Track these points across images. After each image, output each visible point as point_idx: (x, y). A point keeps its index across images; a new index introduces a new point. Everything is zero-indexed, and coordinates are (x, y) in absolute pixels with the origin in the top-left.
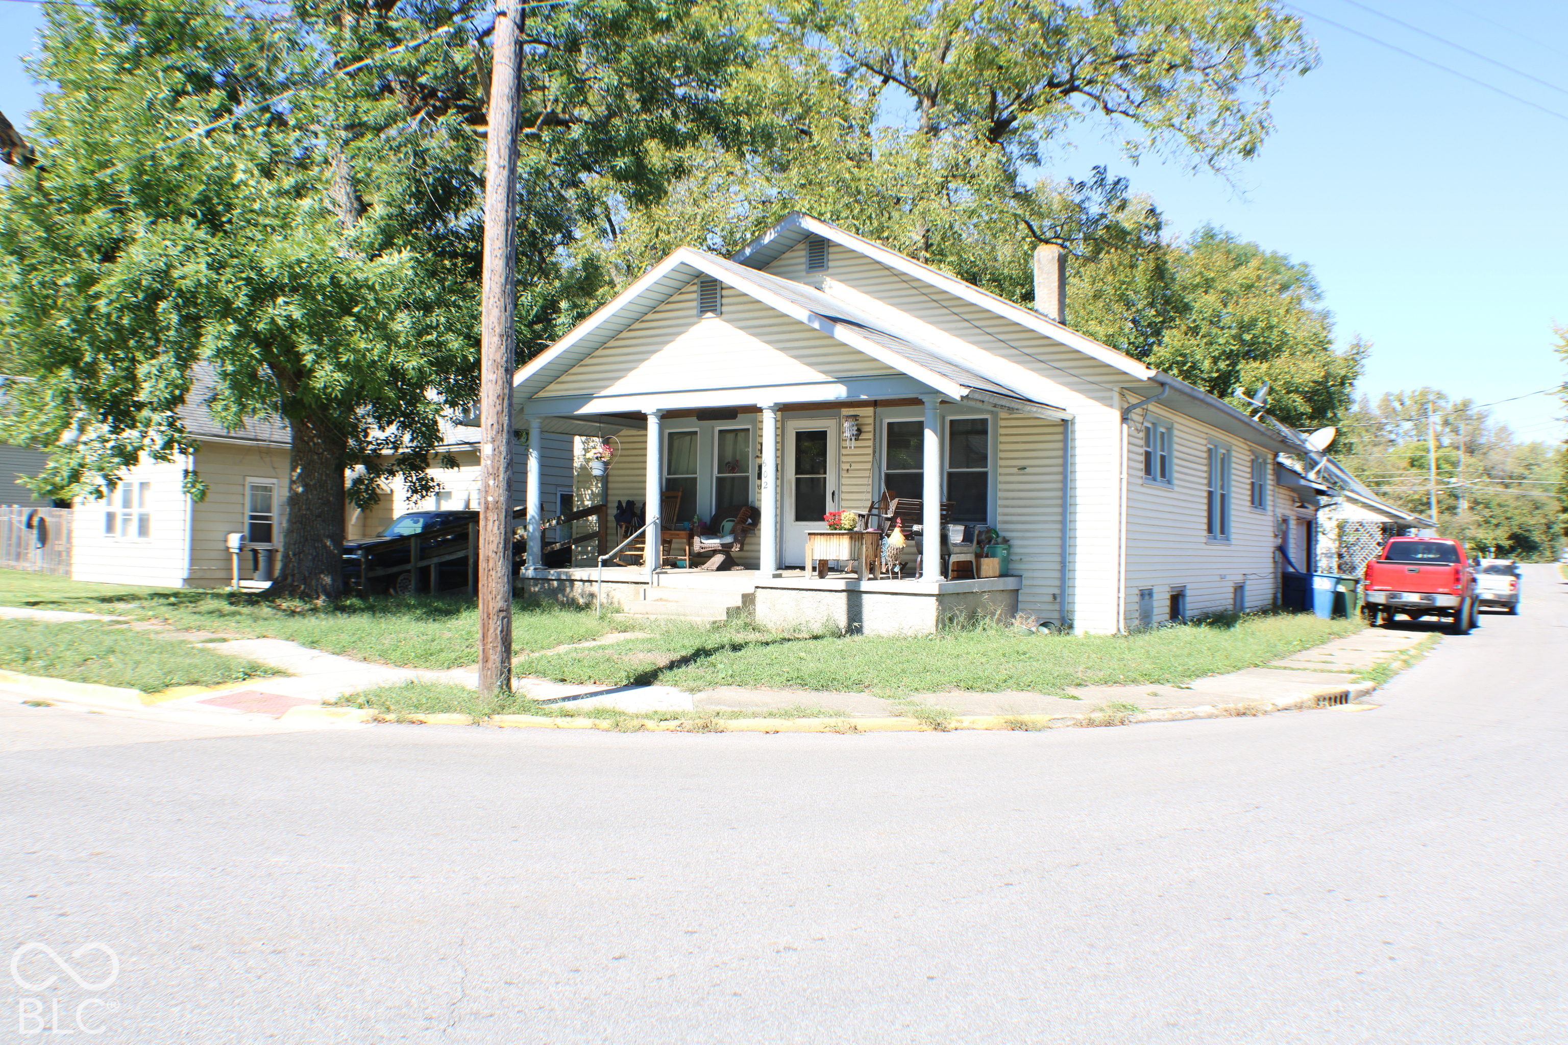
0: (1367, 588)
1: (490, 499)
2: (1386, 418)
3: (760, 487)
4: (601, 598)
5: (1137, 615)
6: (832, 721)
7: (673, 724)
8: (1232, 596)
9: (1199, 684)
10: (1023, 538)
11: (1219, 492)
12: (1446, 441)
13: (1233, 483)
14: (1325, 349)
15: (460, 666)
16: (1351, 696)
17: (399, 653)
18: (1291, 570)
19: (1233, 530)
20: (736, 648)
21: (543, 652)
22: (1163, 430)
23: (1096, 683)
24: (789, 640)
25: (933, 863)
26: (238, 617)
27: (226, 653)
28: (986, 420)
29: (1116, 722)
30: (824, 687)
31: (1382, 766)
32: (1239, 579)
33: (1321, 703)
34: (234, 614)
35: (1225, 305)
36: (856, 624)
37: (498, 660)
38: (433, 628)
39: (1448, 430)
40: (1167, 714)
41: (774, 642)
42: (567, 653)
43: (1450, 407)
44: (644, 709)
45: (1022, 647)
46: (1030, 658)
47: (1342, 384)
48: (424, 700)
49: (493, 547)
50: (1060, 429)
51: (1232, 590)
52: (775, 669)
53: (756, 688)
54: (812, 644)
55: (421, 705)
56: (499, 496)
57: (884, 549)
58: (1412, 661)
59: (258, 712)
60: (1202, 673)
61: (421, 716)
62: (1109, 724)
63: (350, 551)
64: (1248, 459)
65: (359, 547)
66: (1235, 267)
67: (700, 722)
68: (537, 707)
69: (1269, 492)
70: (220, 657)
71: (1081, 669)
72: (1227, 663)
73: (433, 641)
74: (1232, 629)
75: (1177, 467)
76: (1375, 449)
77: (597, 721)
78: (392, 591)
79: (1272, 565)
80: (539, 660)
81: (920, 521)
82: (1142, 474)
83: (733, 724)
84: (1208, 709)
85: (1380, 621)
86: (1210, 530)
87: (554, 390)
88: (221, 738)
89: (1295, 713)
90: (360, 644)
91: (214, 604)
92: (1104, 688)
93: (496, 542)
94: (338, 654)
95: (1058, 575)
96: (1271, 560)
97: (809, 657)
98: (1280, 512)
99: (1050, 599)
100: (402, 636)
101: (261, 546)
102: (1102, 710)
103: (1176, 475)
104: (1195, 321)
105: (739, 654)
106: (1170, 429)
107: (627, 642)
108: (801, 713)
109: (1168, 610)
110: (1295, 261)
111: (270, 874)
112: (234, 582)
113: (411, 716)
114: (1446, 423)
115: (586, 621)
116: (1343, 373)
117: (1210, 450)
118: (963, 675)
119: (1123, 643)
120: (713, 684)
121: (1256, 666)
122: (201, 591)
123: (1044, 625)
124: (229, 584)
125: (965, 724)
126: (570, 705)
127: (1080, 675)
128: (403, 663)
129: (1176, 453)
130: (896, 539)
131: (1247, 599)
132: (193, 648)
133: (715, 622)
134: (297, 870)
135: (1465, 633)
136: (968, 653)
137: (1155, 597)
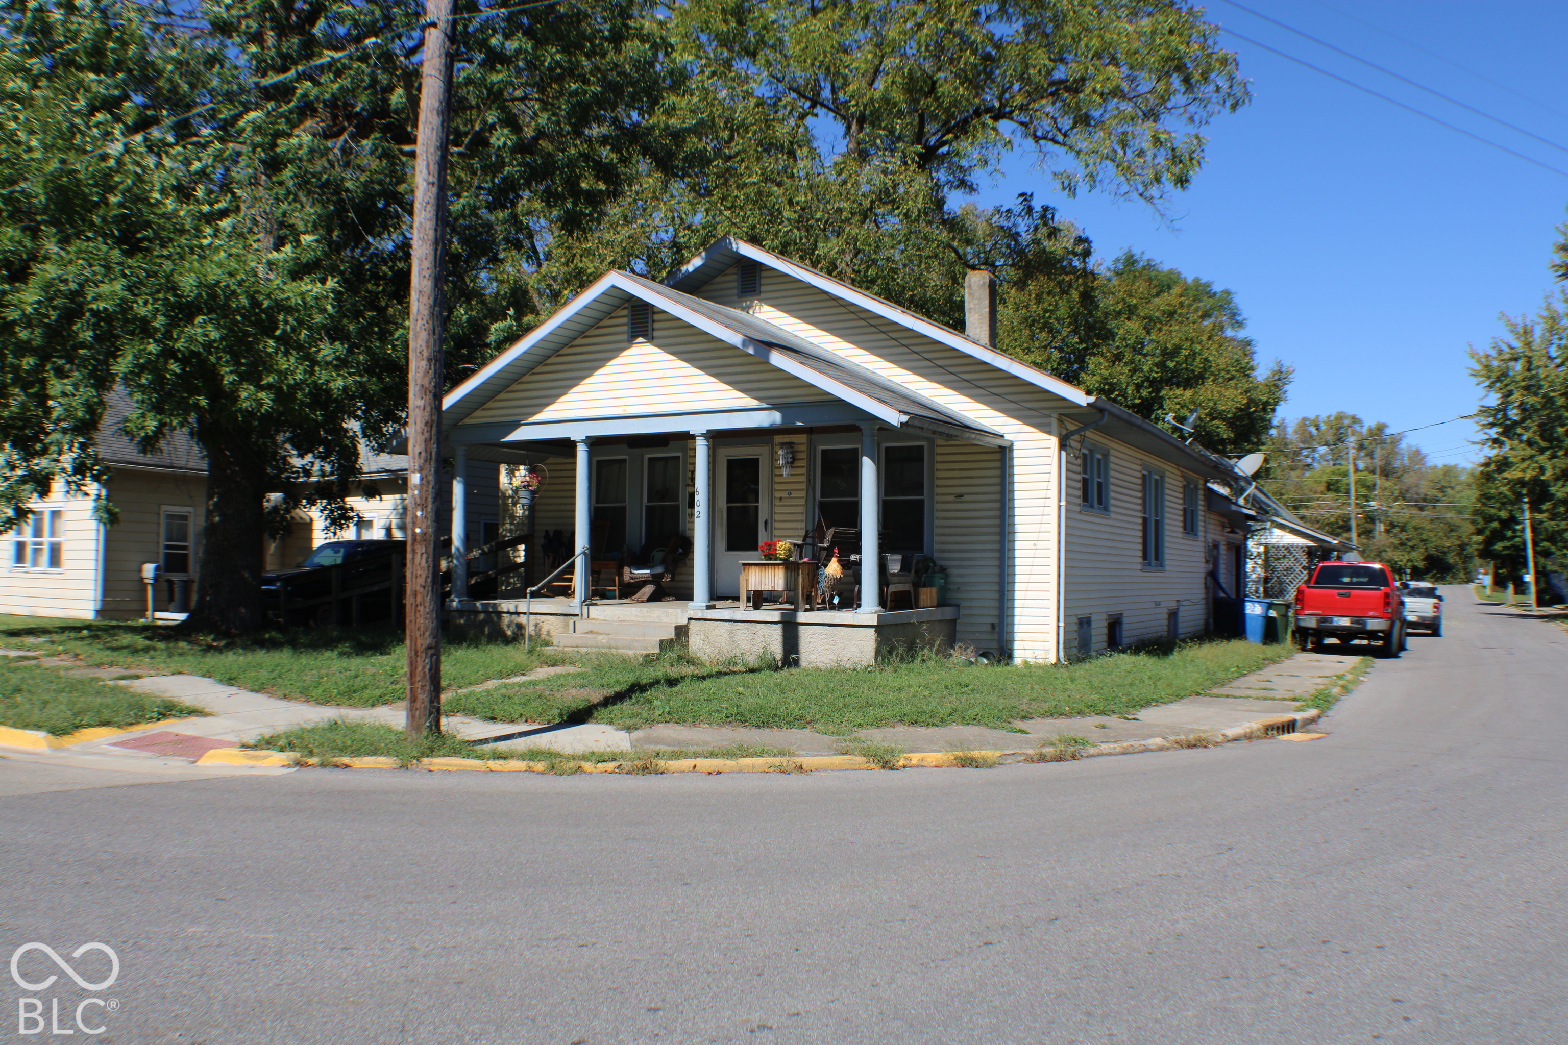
0: (1297, 613)
1: (418, 530)
2: (1303, 442)
3: (692, 515)
4: (530, 630)
5: (1076, 643)
6: (777, 761)
7: (611, 766)
8: (1166, 622)
9: (1147, 715)
10: (960, 567)
11: (1153, 518)
12: (1361, 465)
13: (1167, 509)
14: (1248, 376)
15: (385, 703)
16: (1298, 724)
17: (320, 690)
18: (1222, 595)
19: (1167, 556)
20: (672, 682)
21: (471, 689)
22: (1099, 456)
23: (1043, 715)
24: (726, 674)
25: (904, 921)
26: (152, 653)
27: (140, 691)
28: (922, 447)
29: (1068, 757)
30: (764, 724)
31: (1346, 800)
32: (1173, 605)
33: (1270, 733)
34: (146, 650)
35: (1148, 333)
36: (794, 656)
37: (427, 700)
38: (356, 663)
39: (1362, 454)
40: (1118, 747)
41: (710, 676)
42: (497, 689)
43: (1365, 430)
44: (580, 749)
45: (964, 679)
46: (973, 690)
47: (1264, 410)
48: (349, 743)
49: (421, 581)
50: (998, 456)
51: (1166, 616)
52: (714, 706)
53: (695, 726)
54: (749, 677)
55: (346, 748)
56: (428, 527)
57: (822, 579)
58: (1350, 686)
59: (173, 755)
60: (1147, 703)
61: (346, 760)
62: (1059, 759)
63: (270, 581)
64: (1180, 484)
65: (278, 578)
66: (1157, 295)
67: (639, 763)
68: (468, 748)
69: (1201, 518)
70: (133, 696)
71: (1025, 700)
72: (1170, 691)
73: (356, 676)
74: (1171, 657)
75: (1114, 495)
76: (1293, 474)
77: (532, 764)
78: (312, 623)
79: (1203, 591)
80: (466, 697)
81: (858, 550)
82: (1080, 501)
83: (673, 764)
84: (1158, 741)
85: (1310, 646)
86: (1145, 557)
87: (480, 417)
88: (133, 786)
89: (1245, 743)
90: (280, 681)
91: (126, 639)
92: (1050, 721)
93: (424, 576)
94: (257, 691)
95: (996, 604)
96: (1203, 586)
97: (748, 692)
98: (1211, 537)
99: (989, 628)
100: (323, 672)
101: (176, 577)
102: (1052, 744)
103: (1112, 502)
104: (1118, 347)
105: (675, 689)
106: (1106, 455)
107: (559, 676)
108: (743, 752)
109: (1105, 638)
110: (1217, 288)
111: (187, 948)
112: (149, 613)
113: (335, 759)
114: (1361, 447)
115: (515, 654)
116: (1264, 399)
117: (1144, 476)
118: (907, 709)
119: (1065, 673)
120: (650, 722)
121: (1198, 694)
122: (114, 623)
123: (984, 655)
124: (143, 616)
125: (914, 762)
126: (502, 746)
127: (1024, 707)
128: (325, 701)
129: (1112, 480)
130: (833, 569)
131: (1180, 625)
132: (104, 686)
133: (648, 655)
134: (216, 943)
135: (1396, 656)
136: (910, 686)
137: (1094, 625)
